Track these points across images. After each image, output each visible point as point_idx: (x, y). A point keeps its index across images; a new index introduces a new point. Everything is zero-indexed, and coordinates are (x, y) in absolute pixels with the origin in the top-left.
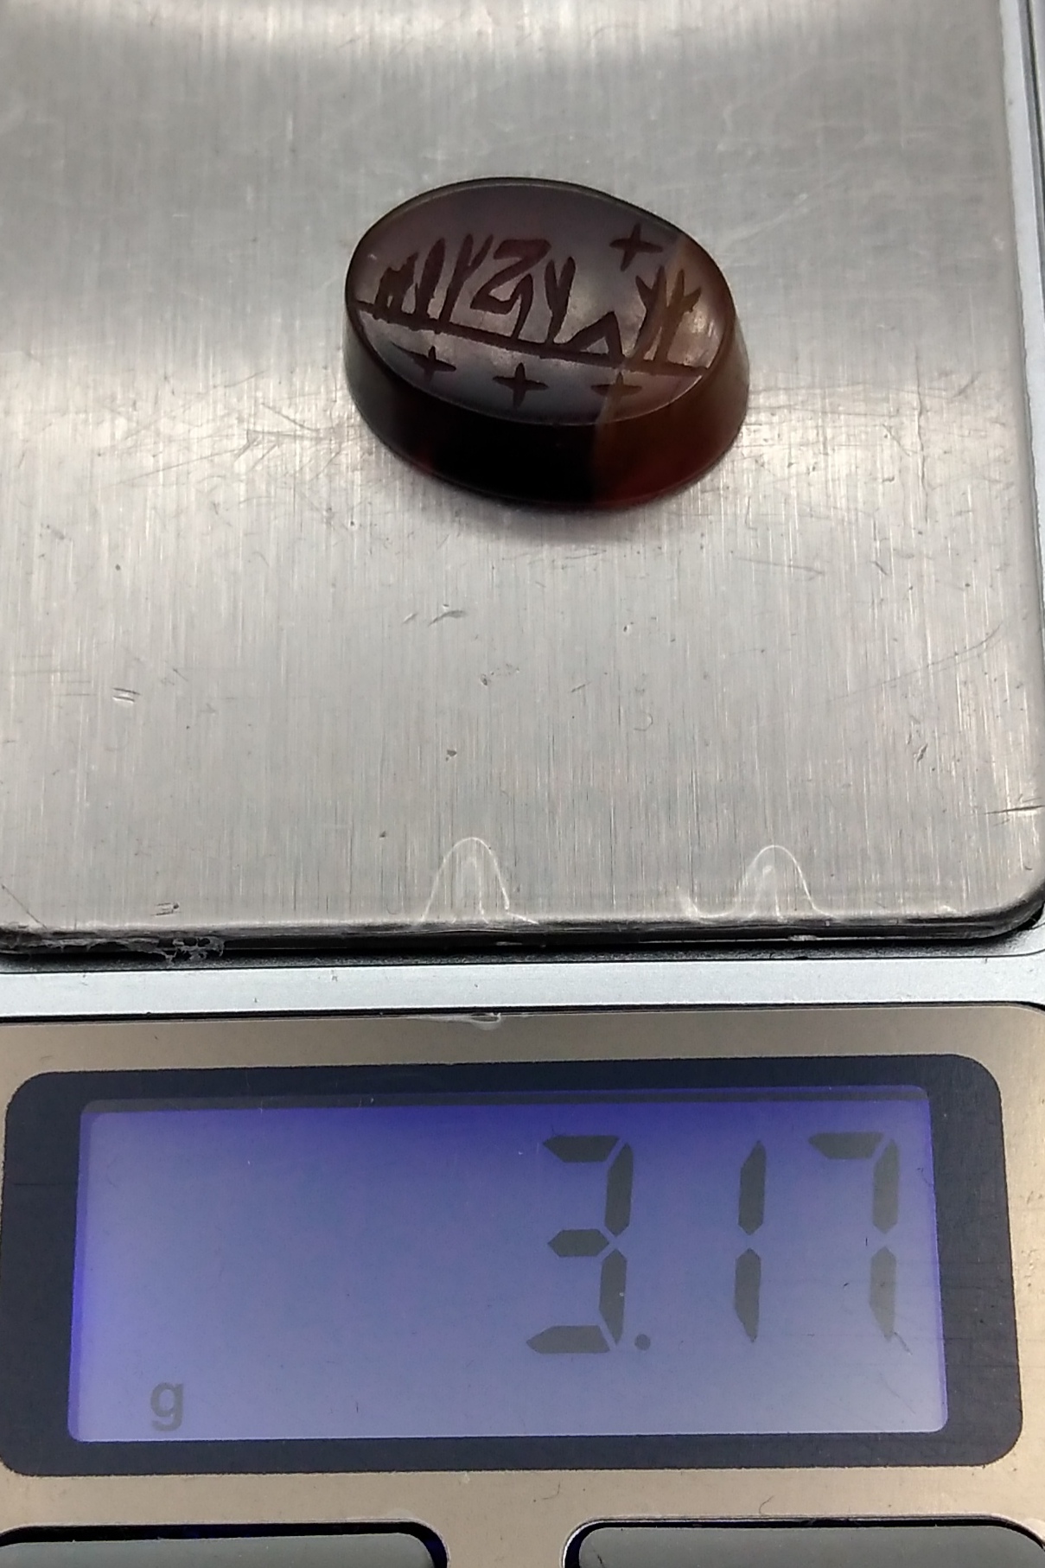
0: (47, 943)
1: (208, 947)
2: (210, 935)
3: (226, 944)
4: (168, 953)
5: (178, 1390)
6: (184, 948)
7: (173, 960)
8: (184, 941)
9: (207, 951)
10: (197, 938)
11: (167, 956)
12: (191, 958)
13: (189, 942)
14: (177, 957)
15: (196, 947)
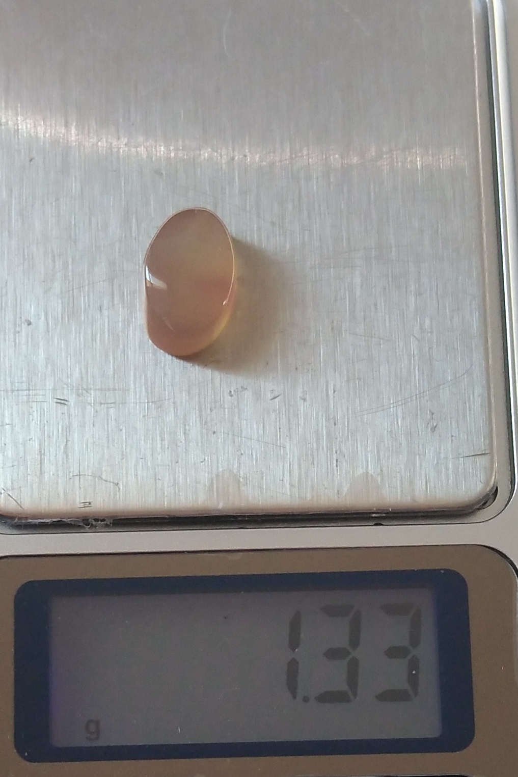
0: (30, 521)
1: (105, 522)
2: (106, 517)
3: (113, 521)
4: (86, 525)
5: (97, 723)
6: (94, 523)
7: (89, 528)
8: (94, 520)
9: (104, 524)
10: (100, 518)
11: (86, 527)
12: (97, 528)
13: (96, 520)
14: (91, 526)
15: (100, 522)
